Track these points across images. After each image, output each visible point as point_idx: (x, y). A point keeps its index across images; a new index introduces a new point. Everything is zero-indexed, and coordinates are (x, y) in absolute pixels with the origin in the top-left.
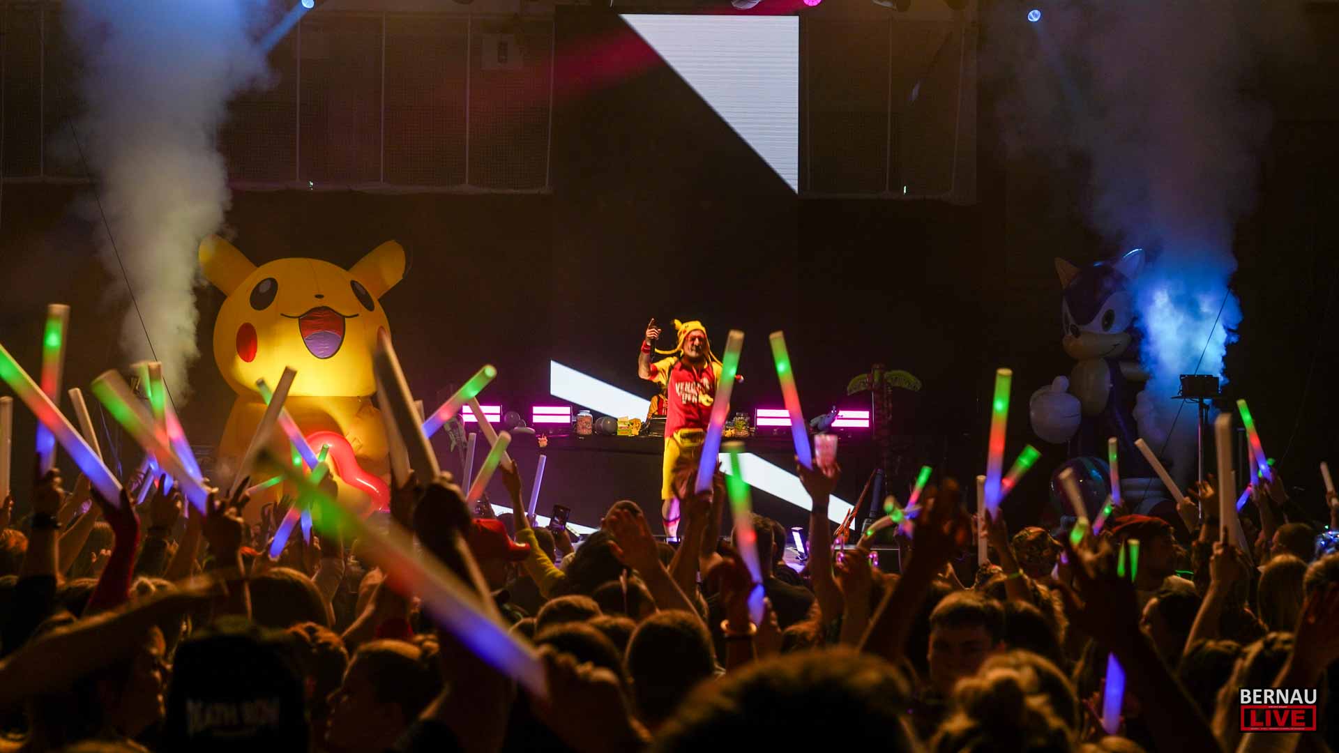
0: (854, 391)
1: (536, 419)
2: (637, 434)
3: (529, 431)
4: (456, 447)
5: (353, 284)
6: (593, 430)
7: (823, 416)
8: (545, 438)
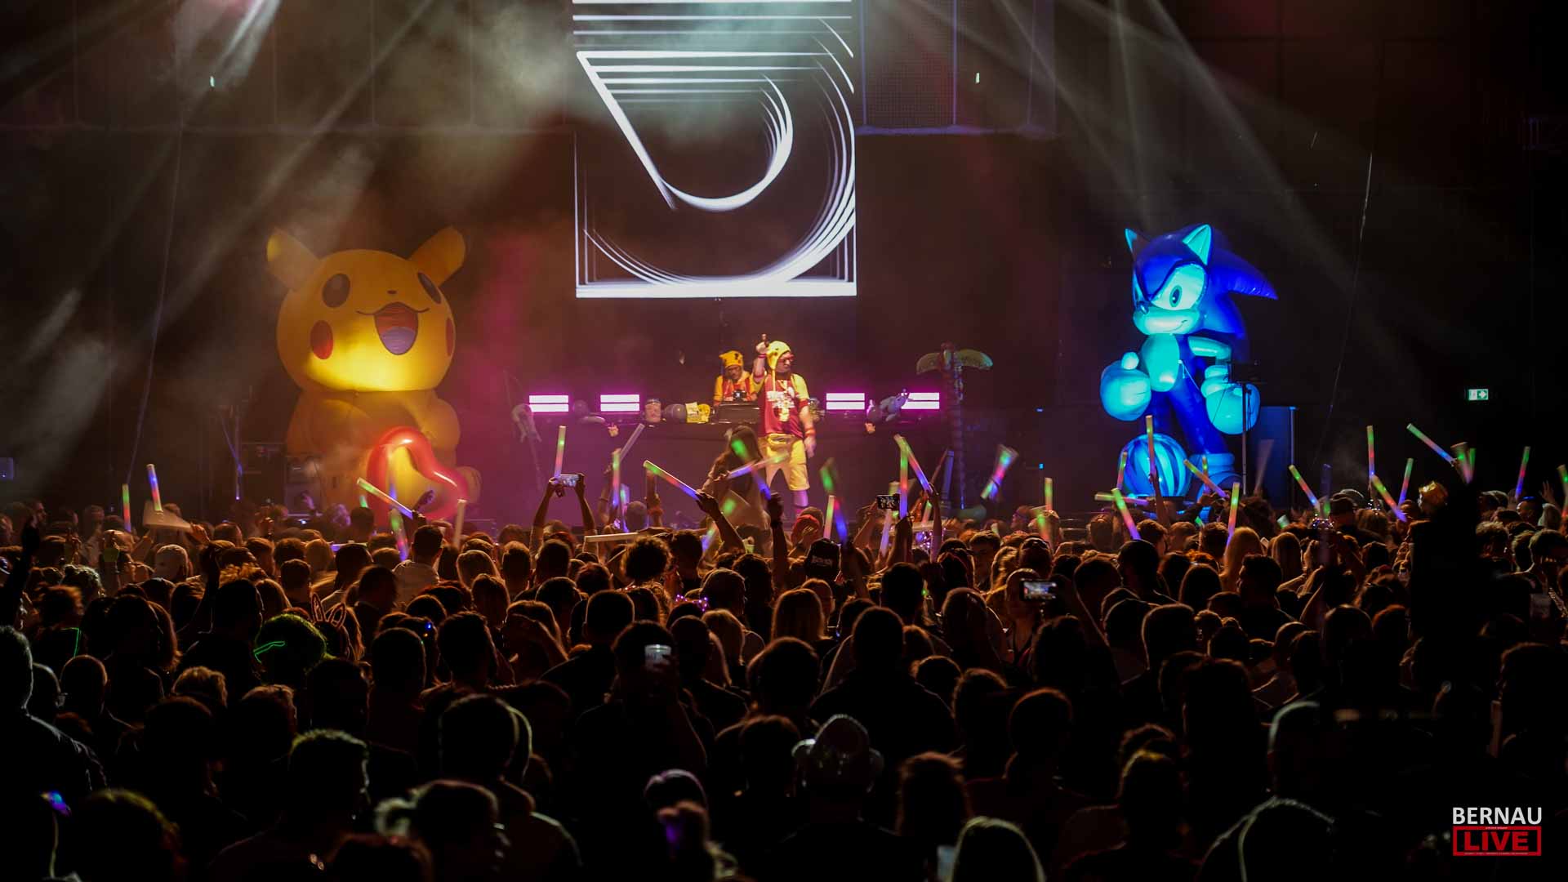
0: (924, 371)
1: (604, 408)
2: (707, 420)
3: (598, 421)
4: (526, 438)
5: (420, 275)
6: (662, 417)
7: (892, 397)
8: (615, 427)
